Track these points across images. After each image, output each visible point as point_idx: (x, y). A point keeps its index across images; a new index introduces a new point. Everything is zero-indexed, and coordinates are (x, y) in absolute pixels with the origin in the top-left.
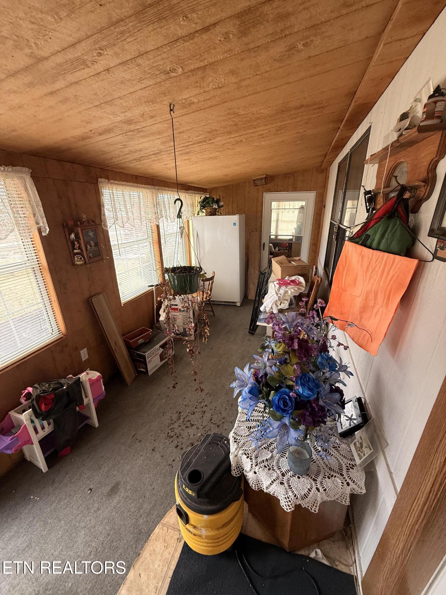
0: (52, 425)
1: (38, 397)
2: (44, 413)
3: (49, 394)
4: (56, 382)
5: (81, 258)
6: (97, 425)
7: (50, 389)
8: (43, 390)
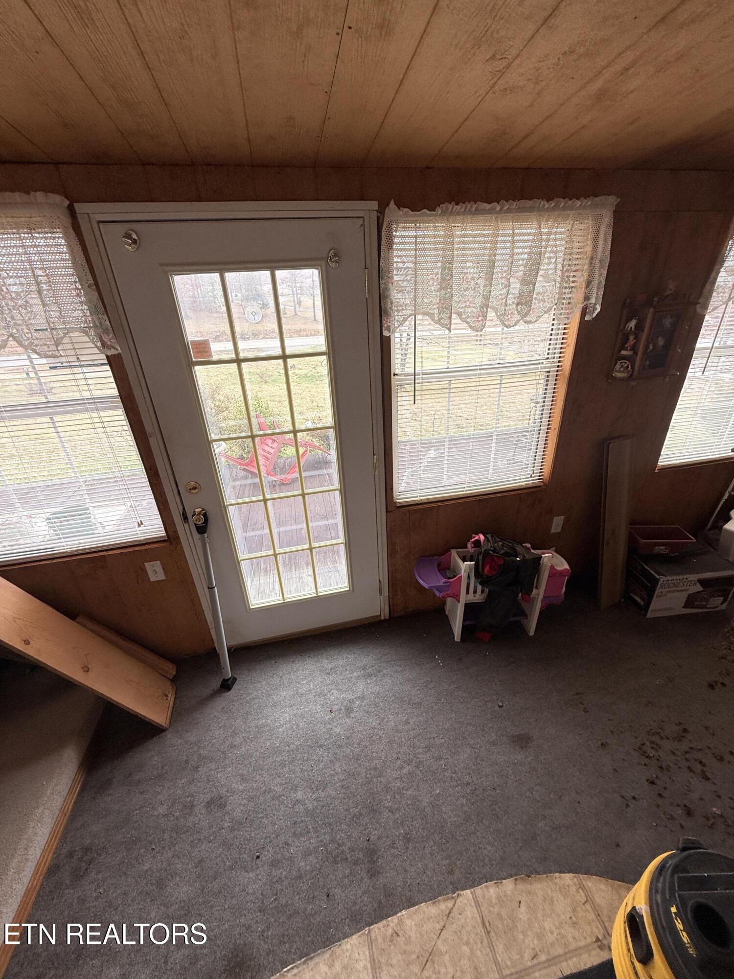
0: (484, 596)
1: (486, 553)
2: (484, 576)
3: (498, 557)
4: (511, 545)
5: (627, 367)
6: (532, 633)
7: (502, 552)
8: (495, 548)
